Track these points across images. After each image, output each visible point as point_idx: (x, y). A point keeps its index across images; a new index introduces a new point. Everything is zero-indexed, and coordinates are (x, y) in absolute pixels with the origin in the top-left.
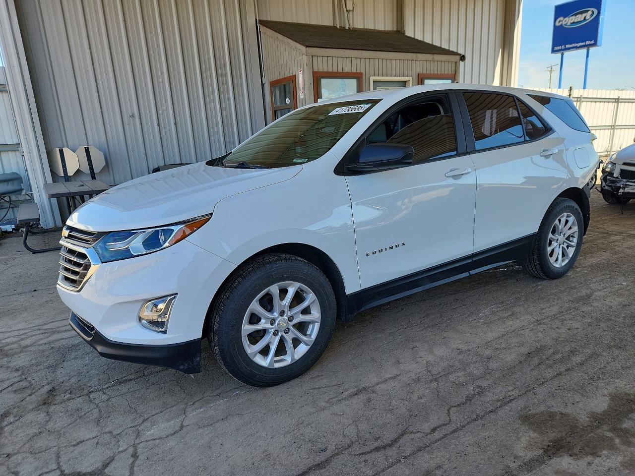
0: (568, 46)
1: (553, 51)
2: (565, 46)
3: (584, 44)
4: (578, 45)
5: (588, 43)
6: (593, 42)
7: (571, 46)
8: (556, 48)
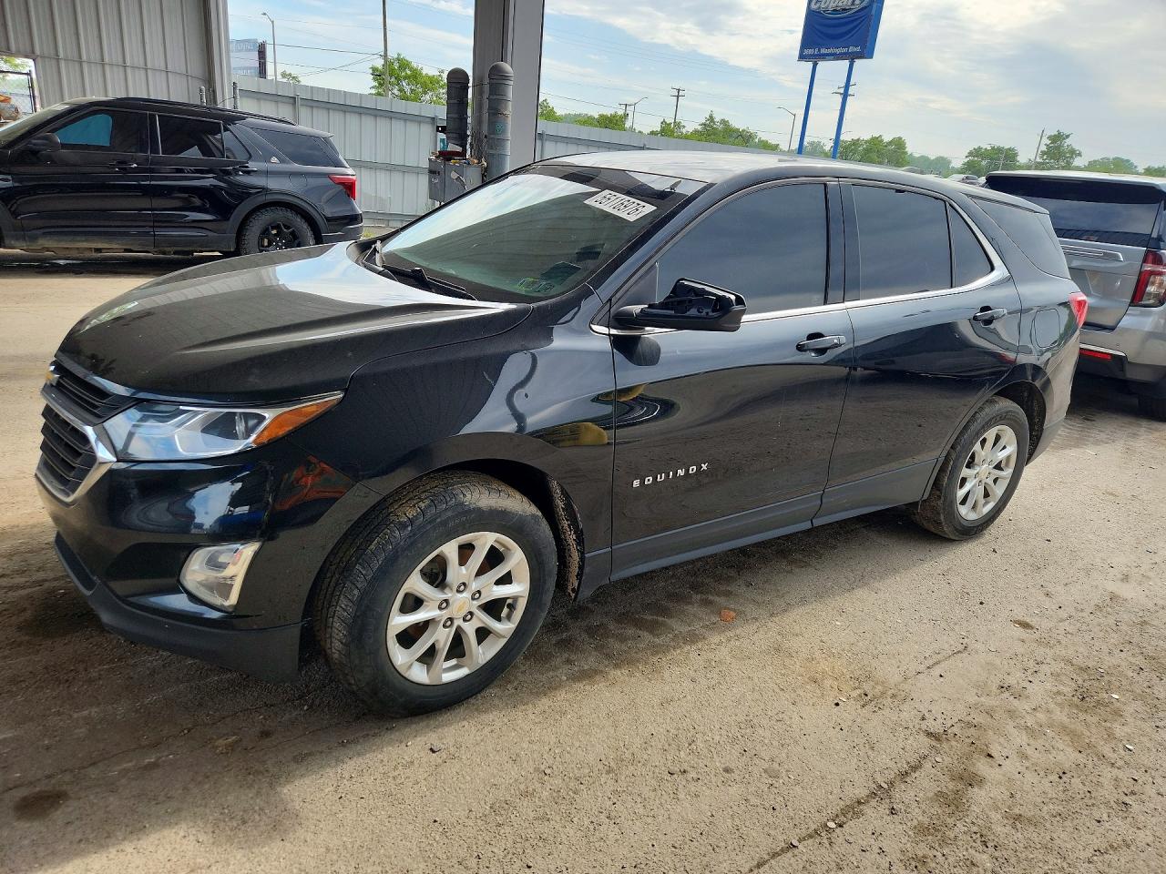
0: (823, 51)
1: (802, 57)
2: (819, 50)
3: (845, 50)
4: (838, 51)
5: (851, 49)
6: (858, 49)
7: (829, 51)
8: (807, 52)
